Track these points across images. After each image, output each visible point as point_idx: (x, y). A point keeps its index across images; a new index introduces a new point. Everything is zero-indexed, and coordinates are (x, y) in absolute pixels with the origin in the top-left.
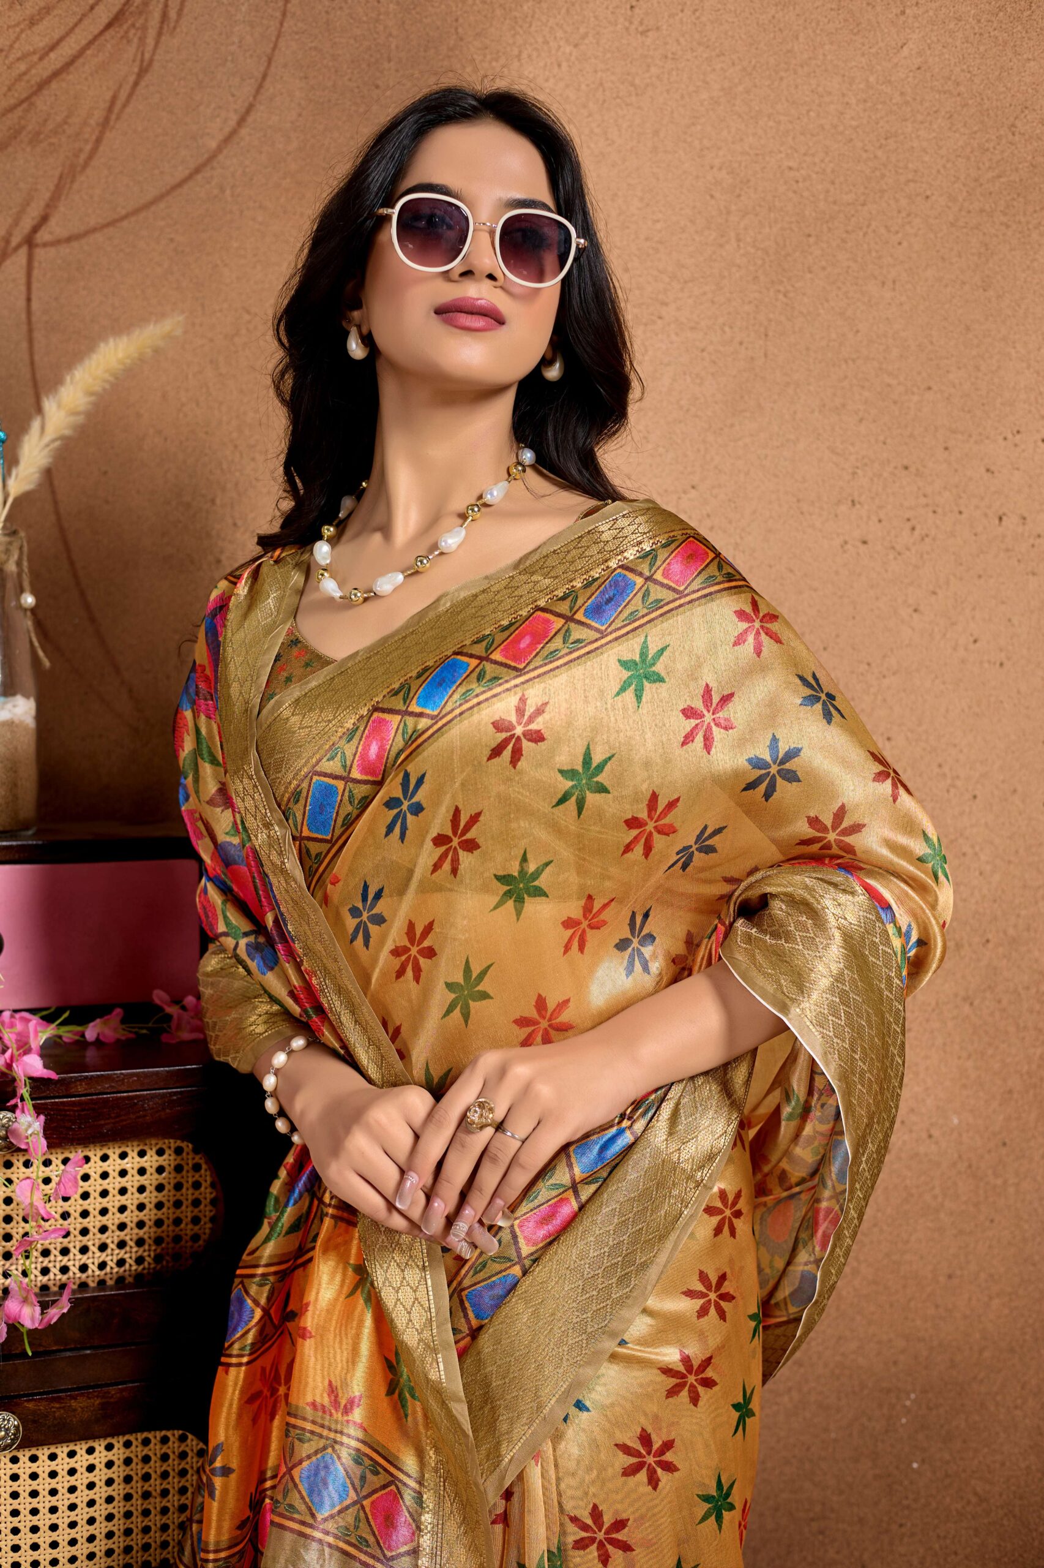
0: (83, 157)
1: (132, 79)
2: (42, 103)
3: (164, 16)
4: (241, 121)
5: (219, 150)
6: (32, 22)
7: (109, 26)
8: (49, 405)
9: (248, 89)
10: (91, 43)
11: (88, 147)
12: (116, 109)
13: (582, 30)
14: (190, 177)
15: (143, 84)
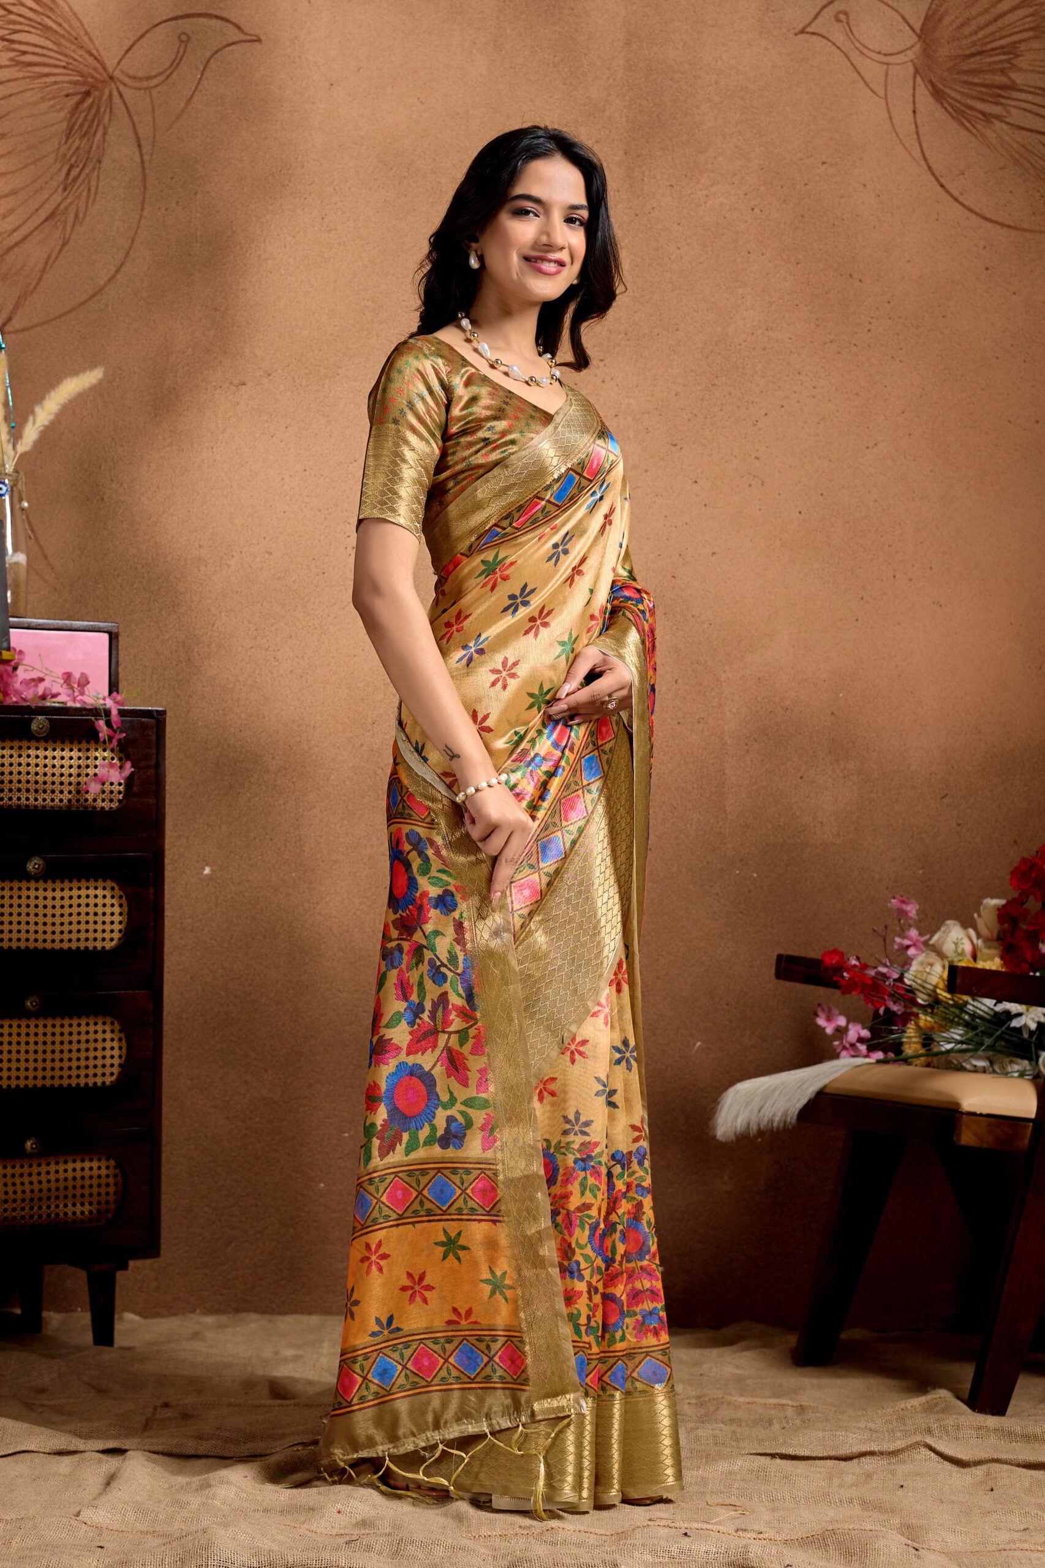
0: (31, 288)
1: (58, 248)
3: (76, 216)
4: (117, 271)
5: (105, 285)
7: (46, 220)
8: (38, 410)
10: (35, 229)
11: (34, 283)
13: (297, 229)
14: (89, 299)
15: (65, 250)
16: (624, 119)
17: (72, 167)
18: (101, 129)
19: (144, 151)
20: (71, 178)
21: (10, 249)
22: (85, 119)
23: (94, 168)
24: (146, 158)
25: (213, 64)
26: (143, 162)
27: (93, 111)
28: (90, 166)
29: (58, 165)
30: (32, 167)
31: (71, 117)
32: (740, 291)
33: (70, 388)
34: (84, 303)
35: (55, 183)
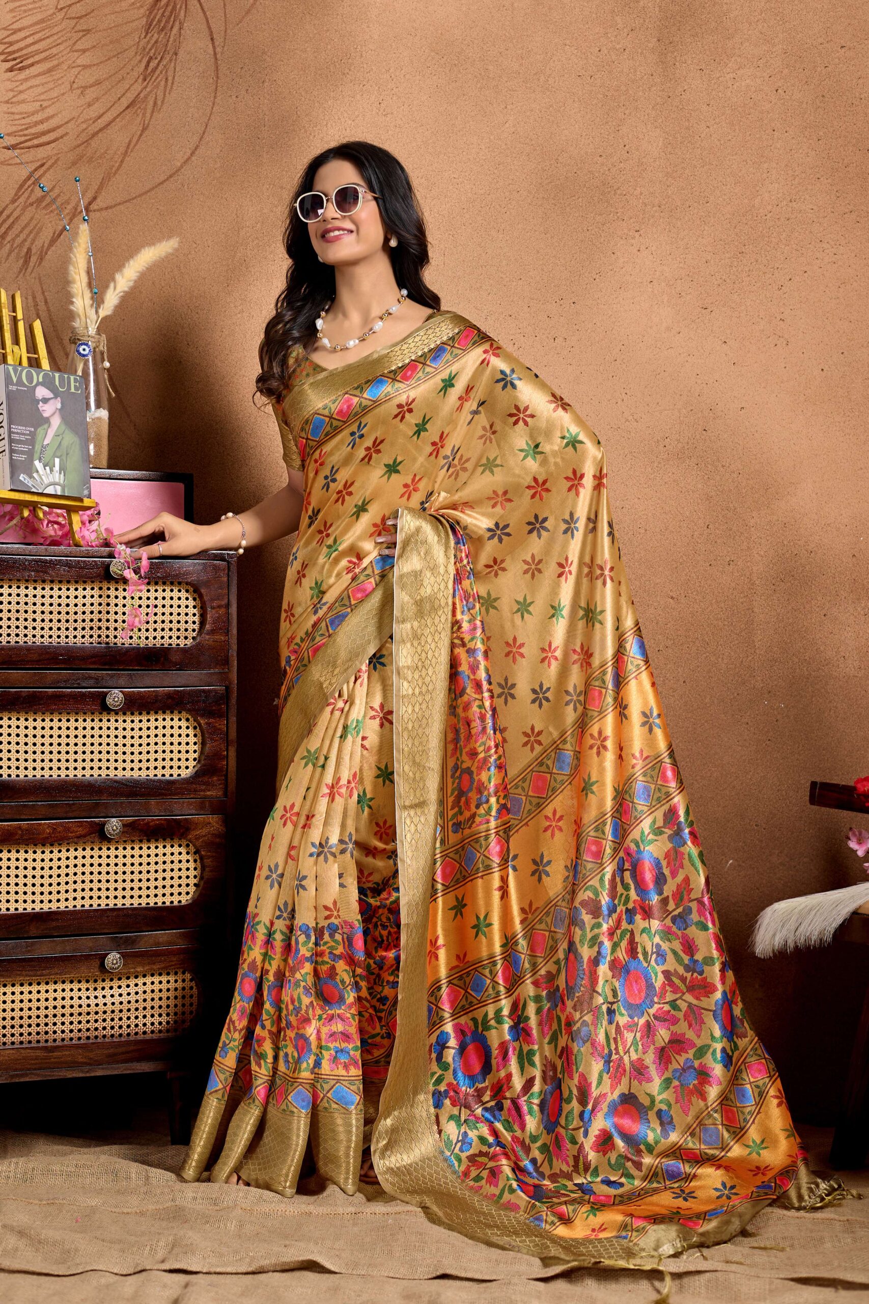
0: (114, 170)
1: (139, 133)
2: (94, 143)
3: (155, 103)
4: (193, 154)
5: (182, 167)
6: (89, 105)
7: (128, 107)
8: (118, 277)
9: (196, 138)
10: (118, 116)
11: (117, 165)
12: (132, 146)
14: (168, 179)
15: (145, 135)
16: (657, 9)
17: (151, 58)
18: (177, 23)
19: (217, 43)
20: (150, 69)
21: (95, 134)
22: (163, 15)
23: (171, 60)
24: (218, 50)
26: (215, 54)
27: (170, 8)
28: (168, 57)
29: (138, 58)
30: (115, 59)
31: (150, 13)
32: (766, 165)
33: (147, 257)
34: (162, 183)
35: (135, 74)
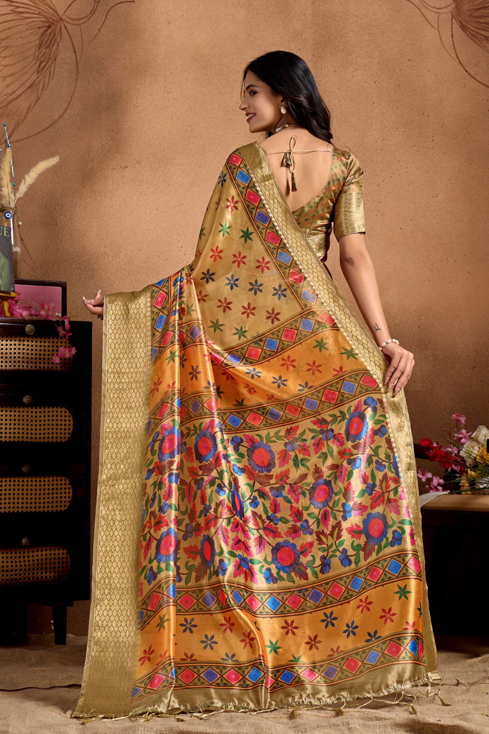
0: (21, 121)
1: (35, 101)
2: (10, 107)
3: (44, 86)
4: (64, 113)
5: (58, 119)
6: (8, 86)
7: (29, 88)
9: (66, 105)
10: (24, 92)
11: (23, 118)
12: (31, 107)
13: (153, 92)
14: (50, 126)
15: (38, 102)
16: (312, 39)
17: (41, 62)
18: (56, 43)
19: (77, 54)
20: (41, 67)
21: (11, 102)
22: (48, 39)
23: (52, 63)
24: (78, 58)
25: (111, 13)
26: (76, 60)
27: (52, 35)
28: (51, 61)
29: (35, 61)
30: (22, 62)
31: (41, 38)
32: (370, 121)
33: (43, 166)
34: (47, 128)
35: (33, 70)
